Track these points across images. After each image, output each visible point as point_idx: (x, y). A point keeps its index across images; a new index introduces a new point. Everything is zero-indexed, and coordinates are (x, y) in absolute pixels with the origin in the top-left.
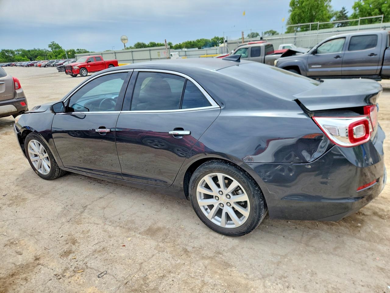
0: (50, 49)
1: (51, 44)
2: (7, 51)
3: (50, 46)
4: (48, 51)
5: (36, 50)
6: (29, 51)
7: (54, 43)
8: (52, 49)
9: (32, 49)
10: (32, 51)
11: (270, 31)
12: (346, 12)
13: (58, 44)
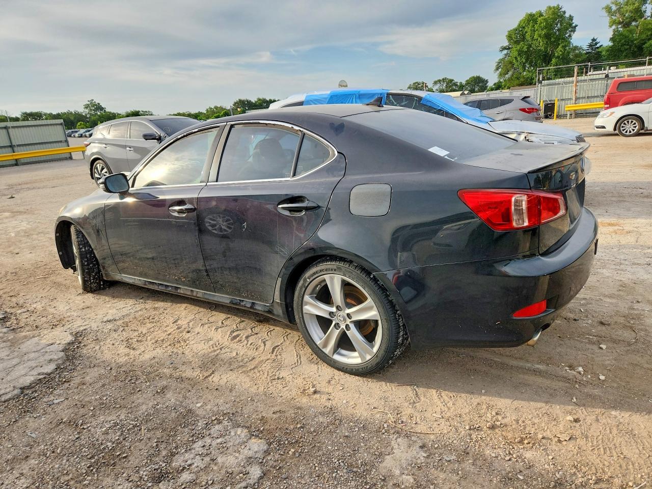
0: (86, 111)
1: (89, 103)
3: (87, 107)
5: (71, 113)
7: (93, 102)
8: (90, 111)
9: (65, 111)
11: (443, 79)
12: (598, 45)
13: (99, 104)
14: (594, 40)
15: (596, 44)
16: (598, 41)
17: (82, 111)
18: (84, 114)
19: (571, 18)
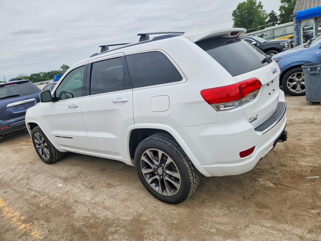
0: (62, 70)
1: (62, 66)
2: (35, 75)
3: (62, 67)
4: (62, 71)
5: (54, 72)
6: (48, 73)
7: (64, 65)
8: (63, 70)
9: (51, 71)
10: (51, 72)
12: (275, 13)
13: (67, 66)
14: (272, 11)
15: (274, 13)
16: (274, 11)
17: (58, 70)
18: (59, 71)
19: (260, 3)
